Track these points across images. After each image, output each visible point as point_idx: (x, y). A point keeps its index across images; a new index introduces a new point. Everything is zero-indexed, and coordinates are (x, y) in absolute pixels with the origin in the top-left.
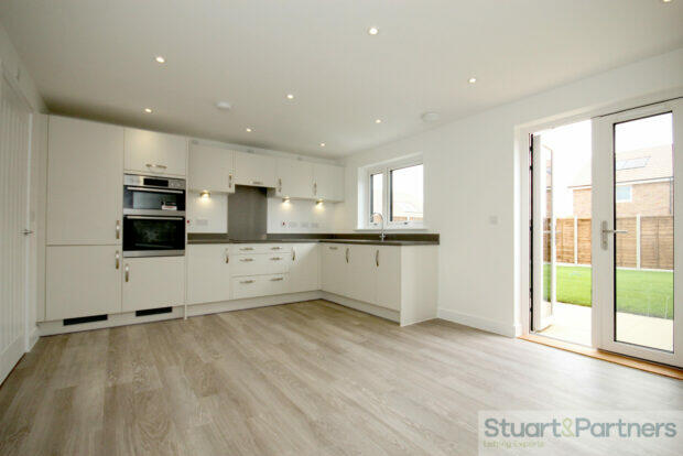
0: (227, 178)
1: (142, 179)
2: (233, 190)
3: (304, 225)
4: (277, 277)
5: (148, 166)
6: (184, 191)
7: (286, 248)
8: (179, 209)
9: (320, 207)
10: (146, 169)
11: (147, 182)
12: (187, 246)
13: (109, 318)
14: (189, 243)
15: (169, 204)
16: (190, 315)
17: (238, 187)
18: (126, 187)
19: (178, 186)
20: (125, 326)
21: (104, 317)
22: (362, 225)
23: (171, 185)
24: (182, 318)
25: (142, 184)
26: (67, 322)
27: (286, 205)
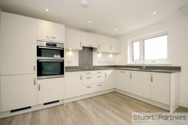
0: (80, 43)
1: (45, 43)
2: (81, 49)
3: (106, 62)
4: (99, 84)
5: (47, 37)
6: (63, 49)
7: (103, 72)
8: (61, 57)
9: (111, 56)
10: (47, 38)
11: (47, 44)
12: (65, 73)
13: (32, 107)
14: (66, 72)
15: (57, 54)
16: (67, 102)
17: (83, 47)
18: (38, 47)
19: (61, 46)
20: (39, 110)
21: (30, 107)
22: (129, 62)
23: (58, 46)
24: (63, 104)
25: (45, 45)
26: (12, 111)
27: (100, 55)
